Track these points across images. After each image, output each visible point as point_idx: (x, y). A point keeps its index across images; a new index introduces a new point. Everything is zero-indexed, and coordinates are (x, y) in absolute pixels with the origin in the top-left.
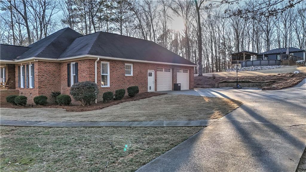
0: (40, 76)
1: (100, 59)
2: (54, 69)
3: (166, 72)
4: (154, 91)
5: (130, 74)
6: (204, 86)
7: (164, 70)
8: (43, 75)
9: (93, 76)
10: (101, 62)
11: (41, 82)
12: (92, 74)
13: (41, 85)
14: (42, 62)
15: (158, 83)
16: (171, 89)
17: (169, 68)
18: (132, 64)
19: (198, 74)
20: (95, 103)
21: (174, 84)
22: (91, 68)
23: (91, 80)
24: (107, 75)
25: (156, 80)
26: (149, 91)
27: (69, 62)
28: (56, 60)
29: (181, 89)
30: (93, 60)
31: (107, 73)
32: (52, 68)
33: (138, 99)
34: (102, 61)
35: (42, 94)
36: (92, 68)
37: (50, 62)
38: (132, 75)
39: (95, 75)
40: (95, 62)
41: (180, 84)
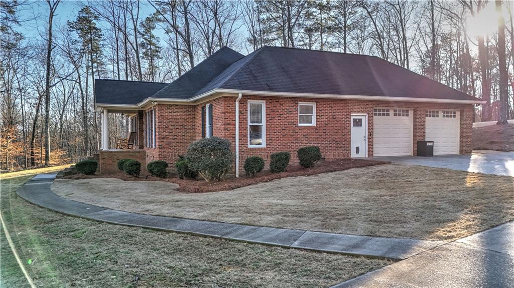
0: (161, 128)
1: (243, 95)
2: (184, 116)
3: (397, 117)
4: (367, 156)
5: (311, 123)
6: (505, 147)
7: (391, 113)
8: (166, 127)
9: (232, 127)
10: (249, 101)
11: (163, 138)
12: (230, 124)
13: (163, 143)
14: (165, 105)
15: (375, 140)
16: (411, 153)
17: (405, 109)
18: (315, 103)
19: (497, 121)
20: (235, 177)
21: (418, 141)
22: (228, 113)
23: (229, 136)
24: (260, 124)
25: (371, 135)
26: (354, 155)
27: (203, 103)
28: (186, 101)
29: (434, 154)
30: (232, 97)
31: (261, 122)
32: (180, 115)
33: (315, 174)
34: (250, 99)
35: (164, 157)
36: (230, 113)
37: (178, 105)
38: (314, 124)
39: (235, 125)
40: (235, 102)
41: (433, 142)
